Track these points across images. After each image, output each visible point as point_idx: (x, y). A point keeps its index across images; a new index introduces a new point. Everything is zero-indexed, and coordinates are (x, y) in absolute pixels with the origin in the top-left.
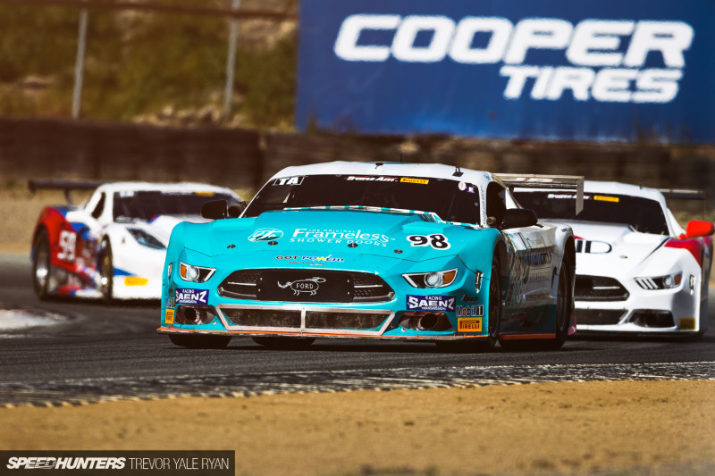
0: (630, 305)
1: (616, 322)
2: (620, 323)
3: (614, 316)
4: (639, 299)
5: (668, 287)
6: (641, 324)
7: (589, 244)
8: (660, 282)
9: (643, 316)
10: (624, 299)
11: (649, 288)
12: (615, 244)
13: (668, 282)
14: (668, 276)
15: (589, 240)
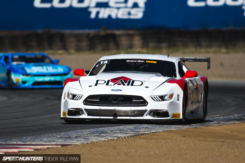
0: (148, 108)
1: (142, 115)
2: (144, 116)
3: (142, 113)
4: (152, 105)
5: (166, 100)
6: (154, 116)
7: (133, 81)
8: (162, 98)
9: (155, 113)
10: (146, 106)
11: (157, 101)
12: (145, 81)
13: (166, 98)
14: (166, 95)
15: (134, 80)
